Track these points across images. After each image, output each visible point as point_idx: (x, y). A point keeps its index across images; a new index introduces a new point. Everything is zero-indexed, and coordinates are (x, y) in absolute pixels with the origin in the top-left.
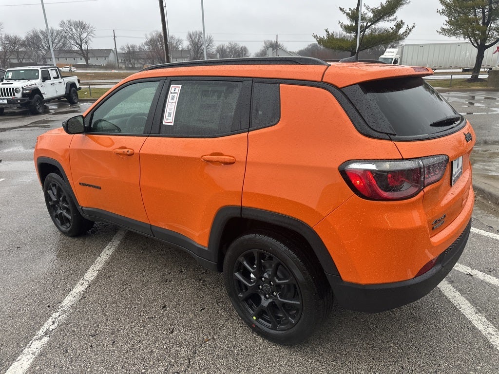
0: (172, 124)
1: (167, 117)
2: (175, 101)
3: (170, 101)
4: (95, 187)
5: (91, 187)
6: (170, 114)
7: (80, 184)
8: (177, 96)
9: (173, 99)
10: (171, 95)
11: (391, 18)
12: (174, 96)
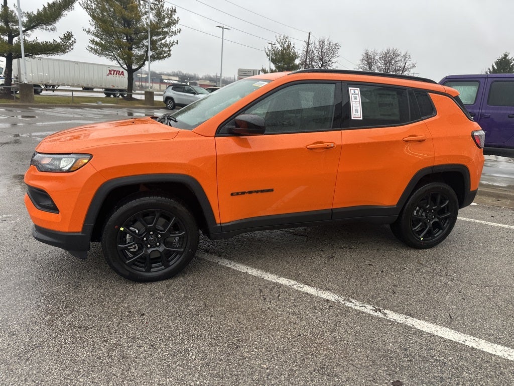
0: (361, 119)
1: (354, 113)
2: (358, 100)
3: (353, 100)
4: (262, 191)
5: (260, 193)
6: (357, 111)
7: (232, 194)
8: (359, 97)
9: (356, 98)
10: (353, 96)
11: (49, 27)
12: (356, 97)
